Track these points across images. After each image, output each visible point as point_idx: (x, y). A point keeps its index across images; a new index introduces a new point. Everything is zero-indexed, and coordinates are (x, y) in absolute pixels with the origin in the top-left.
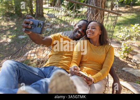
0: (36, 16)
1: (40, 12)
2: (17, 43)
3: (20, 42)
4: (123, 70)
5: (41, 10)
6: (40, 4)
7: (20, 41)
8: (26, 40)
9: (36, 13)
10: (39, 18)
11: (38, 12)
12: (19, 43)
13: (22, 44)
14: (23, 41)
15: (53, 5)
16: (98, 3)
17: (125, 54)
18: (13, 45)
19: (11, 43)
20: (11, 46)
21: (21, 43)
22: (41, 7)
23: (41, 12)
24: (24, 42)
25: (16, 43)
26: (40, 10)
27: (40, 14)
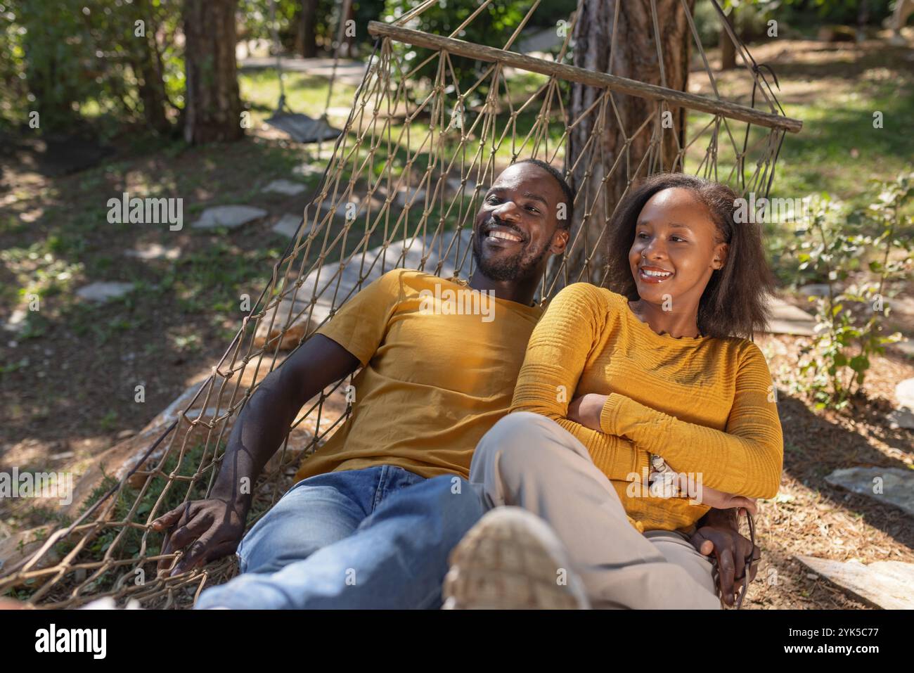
0: (188, 135)
1: (215, 103)
2: (76, 340)
3: (95, 327)
4: (834, 483)
5: (223, 89)
6: (216, 51)
7: (94, 320)
8: (138, 311)
9: (191, 111)
10: (214, 145)
11: (206, 102)
12: (85, 334)
13: (108, 342)
14: (115, 322)
15: (299, 43)
16: (643, 40)
17: (839, 374)
18: (48, 352)
19: (32, 339)
20: (33, 363)
21: (101, 334)
22: (222, 65)
23: (224, 103)
24: (122, 330)
25: (67, 335)
26: (214, 90)
27: (221, 117)
